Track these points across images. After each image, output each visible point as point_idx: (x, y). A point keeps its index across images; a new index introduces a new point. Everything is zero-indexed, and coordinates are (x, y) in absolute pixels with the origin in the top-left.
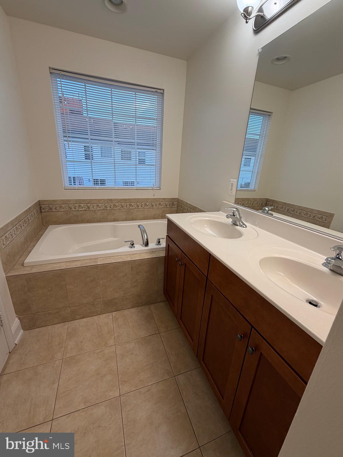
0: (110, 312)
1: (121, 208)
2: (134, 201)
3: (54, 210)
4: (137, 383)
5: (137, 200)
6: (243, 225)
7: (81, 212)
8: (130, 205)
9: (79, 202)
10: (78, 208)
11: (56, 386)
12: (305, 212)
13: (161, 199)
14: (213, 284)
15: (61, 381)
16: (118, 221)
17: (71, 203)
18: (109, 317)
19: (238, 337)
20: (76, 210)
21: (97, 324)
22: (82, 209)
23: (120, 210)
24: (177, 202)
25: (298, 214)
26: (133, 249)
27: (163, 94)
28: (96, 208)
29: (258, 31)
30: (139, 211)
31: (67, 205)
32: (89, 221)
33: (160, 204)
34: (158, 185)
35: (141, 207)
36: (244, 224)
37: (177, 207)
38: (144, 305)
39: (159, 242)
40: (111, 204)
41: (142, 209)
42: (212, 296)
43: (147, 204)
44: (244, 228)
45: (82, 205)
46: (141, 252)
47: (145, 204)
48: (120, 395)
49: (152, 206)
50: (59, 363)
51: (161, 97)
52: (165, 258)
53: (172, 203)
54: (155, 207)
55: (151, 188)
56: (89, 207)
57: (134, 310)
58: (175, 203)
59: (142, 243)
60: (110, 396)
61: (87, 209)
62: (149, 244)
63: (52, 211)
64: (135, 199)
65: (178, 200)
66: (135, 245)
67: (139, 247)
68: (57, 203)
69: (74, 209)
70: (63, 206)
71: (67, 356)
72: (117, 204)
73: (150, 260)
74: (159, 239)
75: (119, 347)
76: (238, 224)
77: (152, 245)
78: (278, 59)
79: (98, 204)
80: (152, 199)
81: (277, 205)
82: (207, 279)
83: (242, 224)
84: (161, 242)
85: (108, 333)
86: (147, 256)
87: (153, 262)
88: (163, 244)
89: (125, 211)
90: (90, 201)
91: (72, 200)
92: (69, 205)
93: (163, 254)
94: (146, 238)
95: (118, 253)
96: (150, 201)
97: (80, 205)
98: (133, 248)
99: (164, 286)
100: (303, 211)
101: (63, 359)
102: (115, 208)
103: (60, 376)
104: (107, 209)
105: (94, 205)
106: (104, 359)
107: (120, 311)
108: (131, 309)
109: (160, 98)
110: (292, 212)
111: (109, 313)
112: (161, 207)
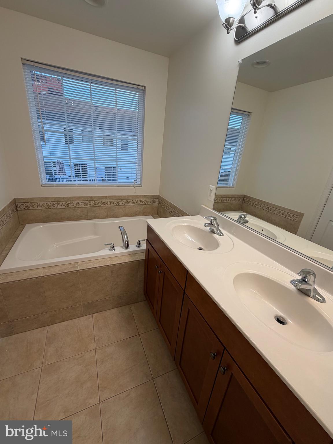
0: (91, 314)
1: (102, 206)
2: (115, 199)
3: (30, 208)
4: (116, 388)
5: (119, 198)
6: (221, 234)
7: (60, 210)
8: (111, 202)
9: (58, 199)
10: (57, 206)
11: (34, 397)
12: (278, 211)
13: (143, 196)
14: (190, 299)
15: (39, 391)
16: (98, 218)
17: (50, 201)
18: (90, 319)
19: (212, 355)
20: (54, 208)
21: (77, 327)
22: (61, 207)
23: (101, 207)
24: (158, 199)
25: (271, 211)
26: (113, 252)
27: (144, 90)
28: (76, 205)
29: (239, 41)
30: (120, 208)
31: (45, 203)
32: (69, 219)
33: (141, 201)
34: (139, 182)
35: (122, 204)
36: (221, 232)
37: (159, 204)
38: (124, 305)
39: (140, 244)
40: (92, 202)
41: (123, 207)
42: (189, 310)
43: (129, 201)
44: (221, 237)
45: (61, 203)
46: (121, 255)
47: (126, 202)
48: (100, 403)
49: (134, 203)
50: (38, 371)
51: (143, 94)
52: (145, 260)
53: (153, 200)
54: (136, 204)
55: (132, 186)
56: (68, 205)
57: (114, 311)
58: (156, 200)
59: (122, 245)
60: (90, 403)
61: (67, 207)
62: (130, 246)
63: (29, 209)
64: (116, 196)
65: (158, 197)
66: (115, 248)
67: (119, 250)
68: (34, 201)
69: (53, 207)
70: (41, 204)
71: (47, 363)
72: (97, 202)
73: (131, 263)
74: (140, 241)
75: (99, 351)
76: (216, 232)
77: (133, 247)
78: (258, 63)
79: (78, 202)
80: (133, 196)
81: (254, 202)
82: (184, 292)
83: (219, 233)
84: (141, 244)
85: (89, 336)
86: (127, 259)
87: (133, 266)
88: (144, 246)
89: (106, 209)
90: (69, 199)
91: (50, 197)
92: (47, 203)
93: (143, 257)
94: (126, 239)
95: (97, 257)
96: (132, 199)
97: (59, 202)
98: (113, 250)
99: (144, 287)
100: (276, 209)
101: (42, 367)
102: (95, 206)
103: (39, 386)
104: (87, 206)
105: (74, 202)
106: (84, 365)
107: (101, 312)
108: (111, 310)
109: (141, 95)
110: (267, 210)
111: (89, 315)
112: (142, 204)
